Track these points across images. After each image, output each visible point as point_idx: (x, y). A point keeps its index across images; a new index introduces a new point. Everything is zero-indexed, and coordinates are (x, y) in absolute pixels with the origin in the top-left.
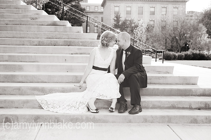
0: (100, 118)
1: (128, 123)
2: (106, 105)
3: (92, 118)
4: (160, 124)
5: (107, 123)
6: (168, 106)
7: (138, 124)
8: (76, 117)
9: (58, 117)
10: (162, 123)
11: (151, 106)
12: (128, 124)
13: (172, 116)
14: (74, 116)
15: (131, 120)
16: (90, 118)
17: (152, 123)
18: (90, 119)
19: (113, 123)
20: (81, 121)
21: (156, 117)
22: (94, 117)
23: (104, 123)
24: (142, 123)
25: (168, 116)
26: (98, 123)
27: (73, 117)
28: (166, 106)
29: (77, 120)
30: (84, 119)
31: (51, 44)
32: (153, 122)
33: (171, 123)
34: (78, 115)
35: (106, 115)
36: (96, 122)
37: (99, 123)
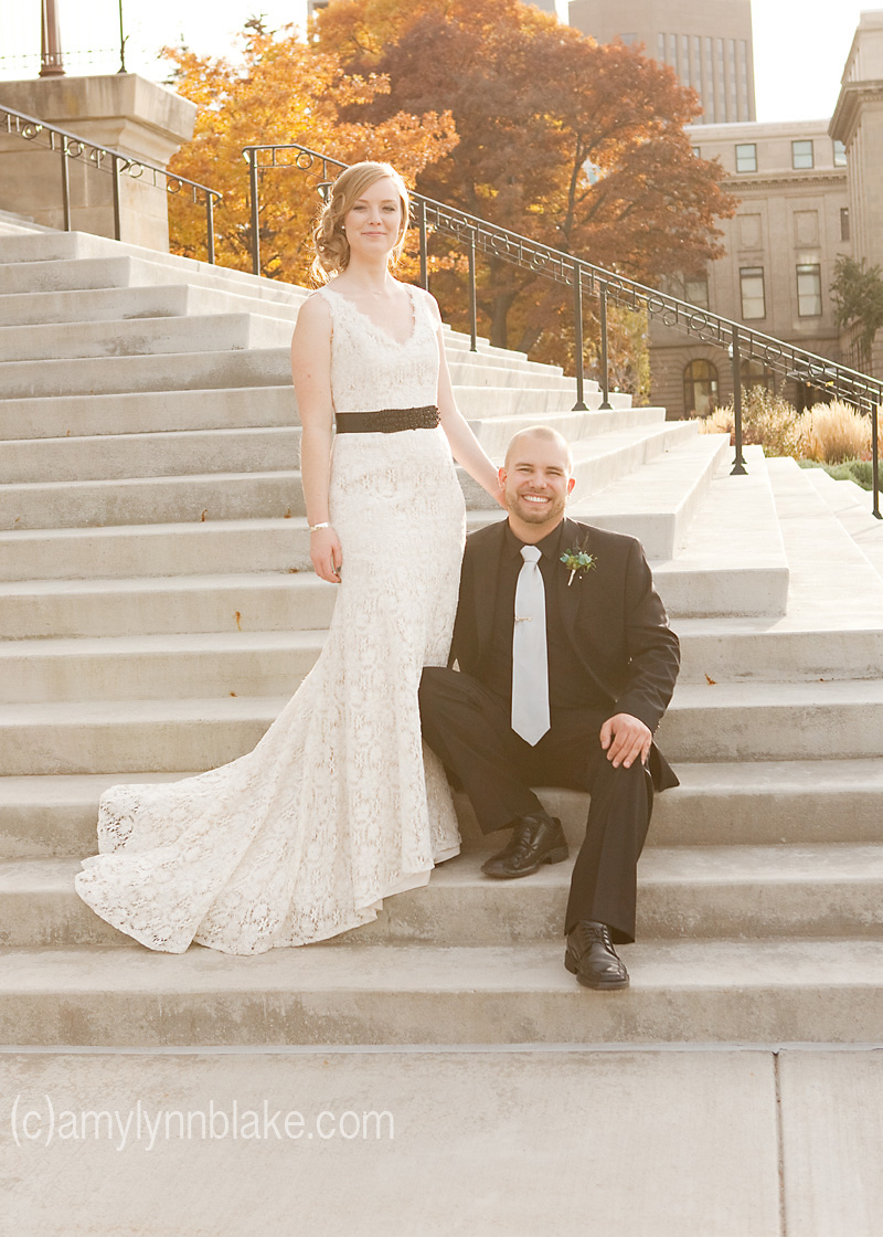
0: (334, 1013)
1: (512, 1041)
2: (404, 920)
3: (284, 1014)
4: (727, 1047)
5: (381, 1041)
6: (806, 918)
7: (581, 1048)
8: (184, 1004)
9: (79, 1010)
10: (740, 1037)
11: (692, 923)
12: (516, 1048)
13: (799, 992)
14: (174, 999)
15: (530, 1022)
16: (274, 1010)
17: (668, 1039)
18: (276, 1019)
19: (416, 1042)
20: (218, 1032)
21: (693, 997)
22: (297, 1003)
23: (364, 1042)
24: (608, 1038)
25: (773, 995)
26: (325, 1041)
27: (172, 1010)
28: (795, 917)
29: (193, 1025)
30: (237, 1018)
31: (182, 510)
32: (678, 1037)
33: (801, 1039)
34: (200, 995)
35: (372, 994)
36: (311, 1038)
37: (333, 1042)
